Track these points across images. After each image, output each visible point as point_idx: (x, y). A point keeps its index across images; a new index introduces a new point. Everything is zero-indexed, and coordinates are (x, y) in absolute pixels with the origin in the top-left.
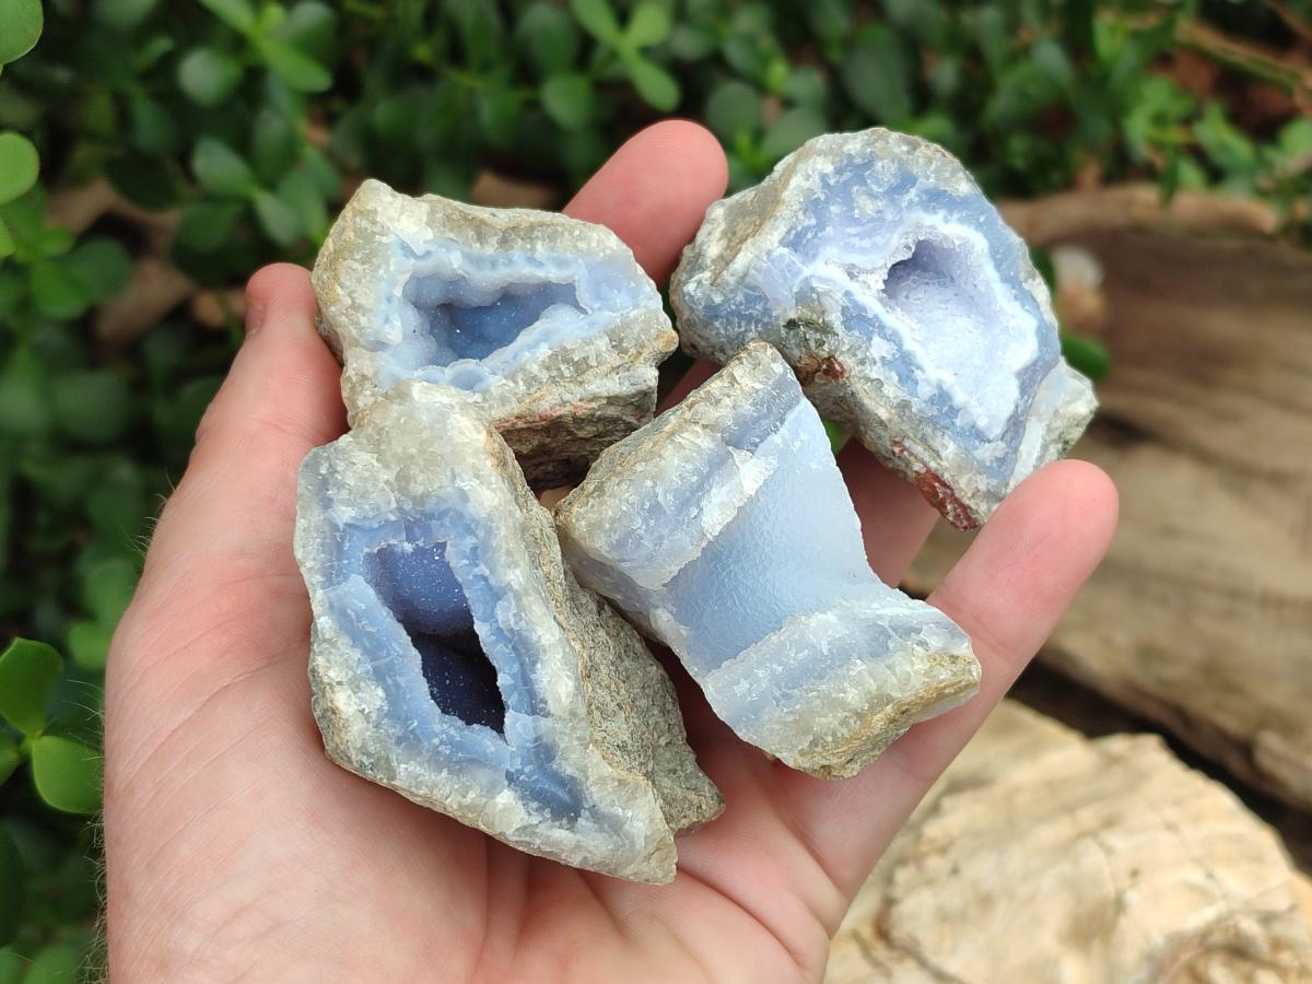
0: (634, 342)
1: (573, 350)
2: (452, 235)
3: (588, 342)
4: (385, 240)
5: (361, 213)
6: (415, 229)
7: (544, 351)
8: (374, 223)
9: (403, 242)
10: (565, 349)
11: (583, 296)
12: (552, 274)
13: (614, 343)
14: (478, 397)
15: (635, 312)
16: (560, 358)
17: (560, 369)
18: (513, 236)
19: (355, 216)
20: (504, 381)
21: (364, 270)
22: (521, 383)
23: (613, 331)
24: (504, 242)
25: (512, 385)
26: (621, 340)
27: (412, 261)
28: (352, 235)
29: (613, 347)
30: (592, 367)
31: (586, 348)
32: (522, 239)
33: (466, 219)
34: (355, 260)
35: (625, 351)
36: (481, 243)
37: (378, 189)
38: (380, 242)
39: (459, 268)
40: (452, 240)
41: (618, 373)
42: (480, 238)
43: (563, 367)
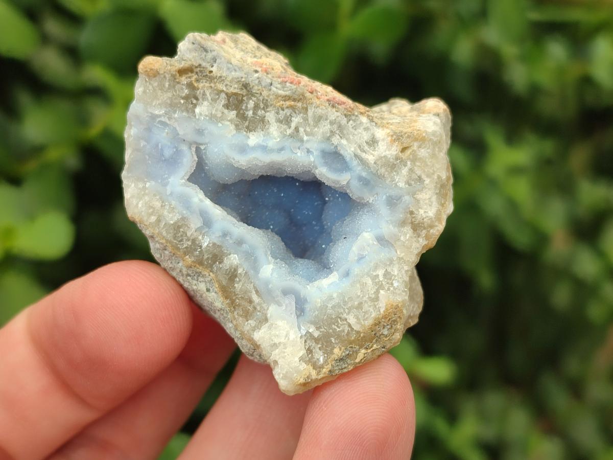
0: (178, 86)
1: (231, 121)
2: (255, 298)
3: (213, 118)
4: (312, 329)
5: (315, 366)
6: (280, 323)
7: (254, 139)
8: (309, 351)
9: (298, 317)
10: (237, 127)
11: (188, 162)
12: (199, 198)
13: (195, 101)
14: (335, 140)
15: (157, 112)
16: (247, 124)
17: (253, 113)
18: (206, 257)
19: (322, 367)
20: (305, 138)
21: (349, 313)
22: (293, 125)
23: (187, 111)
24: (217, 256)
25: (301, 130)
26: (186, 98)
27: (303, 293)
28: (336, 351)
29: (197, 99)
30: (227, 94)
31: (219, 115)
32: (201, 247)
33: (233, 302)
34: (350, 325)
35: (190, 86)
36: (236, 270)
37: (285, 377)
38: (318, 329)
39: (269, 263)
40: (257, 292)
41: (211, 72)
42: (232, 275)
43: (250, 113)
